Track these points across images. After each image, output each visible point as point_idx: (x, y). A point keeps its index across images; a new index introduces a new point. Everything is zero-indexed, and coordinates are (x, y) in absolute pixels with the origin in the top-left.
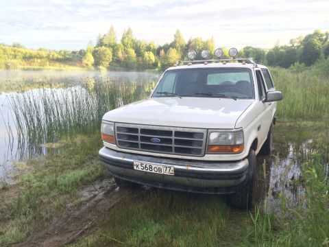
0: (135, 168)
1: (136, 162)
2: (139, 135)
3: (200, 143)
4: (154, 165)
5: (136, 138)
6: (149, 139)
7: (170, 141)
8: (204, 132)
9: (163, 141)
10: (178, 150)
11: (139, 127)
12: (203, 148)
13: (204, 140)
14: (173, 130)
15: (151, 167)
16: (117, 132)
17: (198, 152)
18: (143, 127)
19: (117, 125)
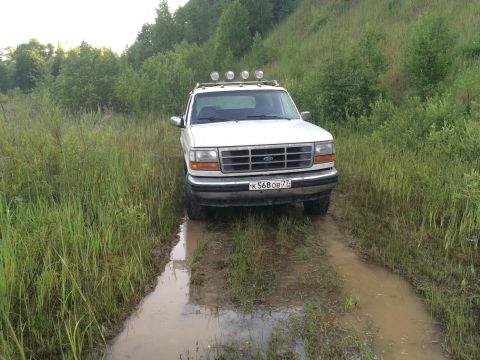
0: (251, 188)
1: (251, 183)
2: (250, 156)
3: (309, 155)
4: (272, 182)
5: (247, 159)
6: (261, 159)
7: (282, 157)
8: (312, 145)
9: (275, 158)
10: (290, 165)
11: (250, 148)
12: (312, 159)
13: (312, 152)
14: (285, 147)
15: (269, 184)
16: (221, 157)
17: (307, 164)
18: (253, 148)
19: (221, 150)
